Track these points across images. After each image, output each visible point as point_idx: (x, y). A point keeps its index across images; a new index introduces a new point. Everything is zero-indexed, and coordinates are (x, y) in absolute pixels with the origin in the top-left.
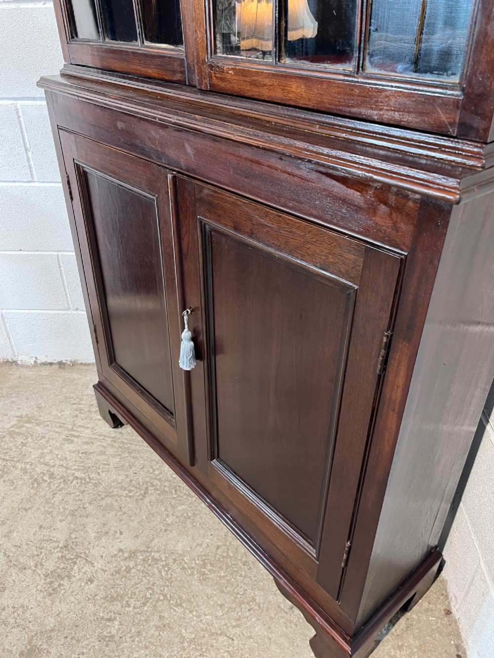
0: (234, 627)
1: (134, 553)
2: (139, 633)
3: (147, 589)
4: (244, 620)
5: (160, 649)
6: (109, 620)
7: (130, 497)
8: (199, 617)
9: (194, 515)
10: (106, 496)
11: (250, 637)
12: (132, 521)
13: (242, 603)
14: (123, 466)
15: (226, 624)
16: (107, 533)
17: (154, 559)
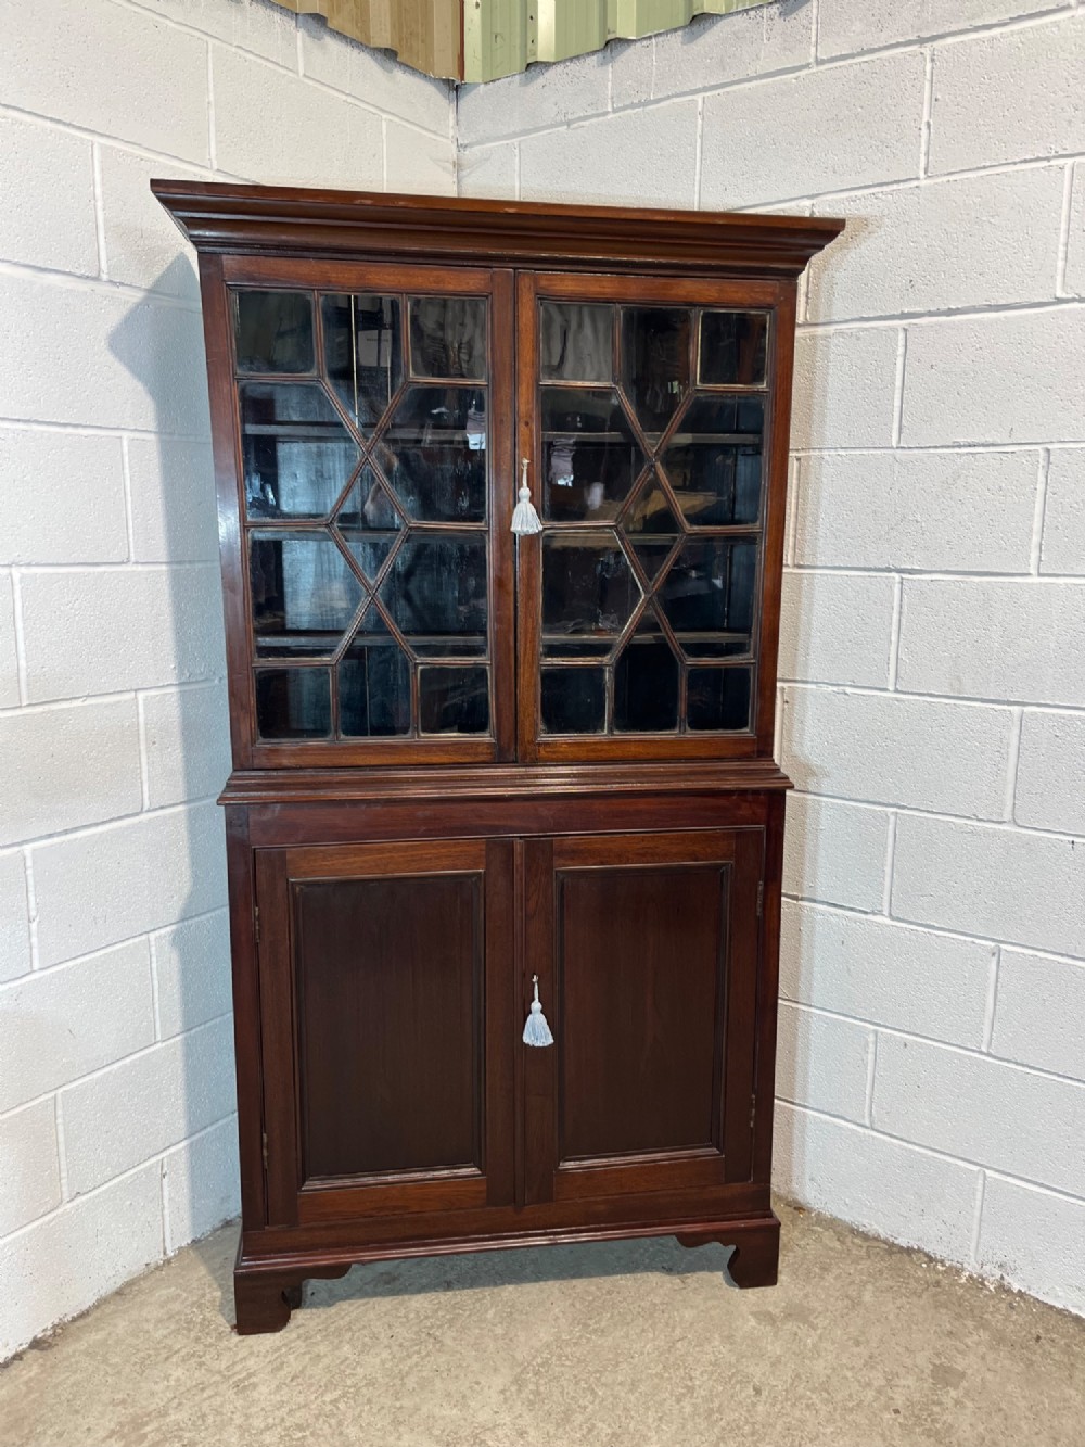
0: (673, 1331)
1: (517, 1380)
2: (625, 1409)
3: (577, 1383)
4: (671, 1322)
5: (657, 1398)
6: (590, 1431)
7: (428, 1355)
8: (642, 1353)
9: (512, 1306)
10: (402, 1379)
11: (692, 1324)
12: (468, 1366)
13: (651, 1315)
14: (364, 1345)
15: (666, 1336)
16: (464, 1397)
17: (542, 1365)
